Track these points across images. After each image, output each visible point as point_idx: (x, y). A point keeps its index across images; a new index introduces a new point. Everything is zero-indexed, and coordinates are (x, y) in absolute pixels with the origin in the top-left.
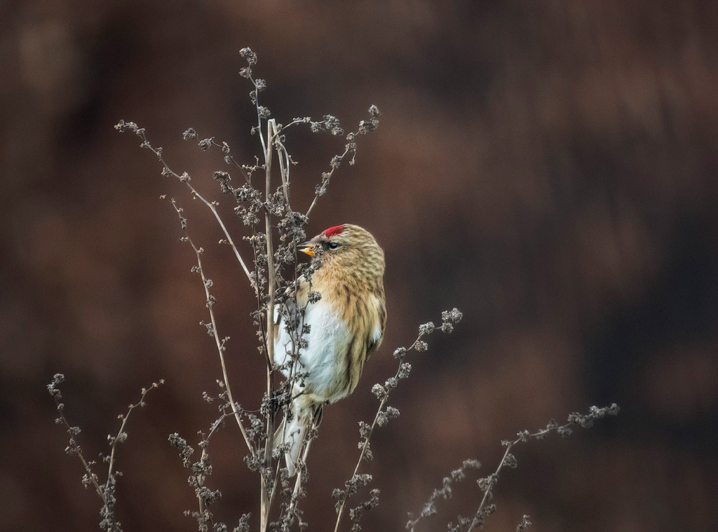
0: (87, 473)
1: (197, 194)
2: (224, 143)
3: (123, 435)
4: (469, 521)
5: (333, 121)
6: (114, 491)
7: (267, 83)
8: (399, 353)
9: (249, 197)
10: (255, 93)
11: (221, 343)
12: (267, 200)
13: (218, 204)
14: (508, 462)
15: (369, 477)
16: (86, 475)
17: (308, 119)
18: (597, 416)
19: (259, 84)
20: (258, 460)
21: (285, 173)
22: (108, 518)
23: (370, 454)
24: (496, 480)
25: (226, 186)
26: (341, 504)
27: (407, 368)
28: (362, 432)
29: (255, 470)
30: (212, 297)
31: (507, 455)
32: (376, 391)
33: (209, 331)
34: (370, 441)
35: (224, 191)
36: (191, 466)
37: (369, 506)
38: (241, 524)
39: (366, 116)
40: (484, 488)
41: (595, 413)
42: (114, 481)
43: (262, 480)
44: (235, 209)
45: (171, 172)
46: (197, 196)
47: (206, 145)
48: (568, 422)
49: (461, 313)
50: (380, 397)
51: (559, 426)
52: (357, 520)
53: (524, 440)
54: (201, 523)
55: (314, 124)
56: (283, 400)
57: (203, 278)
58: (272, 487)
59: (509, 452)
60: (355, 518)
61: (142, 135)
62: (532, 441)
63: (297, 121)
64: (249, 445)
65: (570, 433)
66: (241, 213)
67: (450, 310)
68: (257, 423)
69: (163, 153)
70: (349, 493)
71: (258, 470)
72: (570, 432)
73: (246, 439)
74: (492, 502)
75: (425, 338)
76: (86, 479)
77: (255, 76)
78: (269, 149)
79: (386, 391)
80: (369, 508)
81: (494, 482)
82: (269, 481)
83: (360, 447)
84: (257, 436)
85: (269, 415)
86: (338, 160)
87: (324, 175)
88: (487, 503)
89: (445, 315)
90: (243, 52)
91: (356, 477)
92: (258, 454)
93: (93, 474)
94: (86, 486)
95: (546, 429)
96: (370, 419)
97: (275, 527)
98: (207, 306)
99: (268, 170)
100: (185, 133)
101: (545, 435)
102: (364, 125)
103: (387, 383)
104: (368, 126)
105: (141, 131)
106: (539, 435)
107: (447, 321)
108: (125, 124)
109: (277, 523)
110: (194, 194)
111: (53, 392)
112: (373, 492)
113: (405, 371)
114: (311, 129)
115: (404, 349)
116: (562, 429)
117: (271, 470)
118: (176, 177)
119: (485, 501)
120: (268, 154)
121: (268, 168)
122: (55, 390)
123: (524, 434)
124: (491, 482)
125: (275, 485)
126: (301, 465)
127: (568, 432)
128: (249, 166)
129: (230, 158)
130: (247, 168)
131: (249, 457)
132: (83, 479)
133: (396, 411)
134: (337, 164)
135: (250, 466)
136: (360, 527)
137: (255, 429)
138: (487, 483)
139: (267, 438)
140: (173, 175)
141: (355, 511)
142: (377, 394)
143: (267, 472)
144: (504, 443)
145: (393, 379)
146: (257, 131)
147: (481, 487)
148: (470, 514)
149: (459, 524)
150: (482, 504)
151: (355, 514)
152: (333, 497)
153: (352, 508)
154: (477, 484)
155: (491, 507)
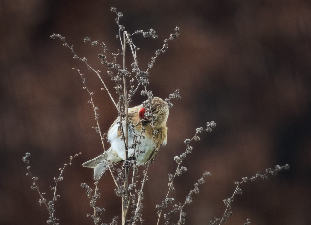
0: (41, 198)
1: (90, 67)
2: (103, 43)
3: (61, 178)
4: (220, 219)
5: (153, 32)
6: (54, 206)
7: (124, 14)
8: (187, 142)
9: (117, 68)
10: (118, 19)
11: (102, 136)
12: (124, 69)
13: (100, 71)
14: (238, 192)
15: (173, 199)
16: (40, 199)
17: (142, 31)
18: (279, 170)
19: (120, 15)
20: (121, 191)
21: (135, 56)
22: (51, 219)
23: (174, 189)
24: (232, 200)
25: (104, 61)
26: (160, 212)
27: (191, 149)
28: (170, 179)
29: (119, 196)
30: (98, 115)
31: (237, 189)
32: (176, 159)
33: (97, 131)
34: (173, 182)
35: (103, 63)
36: (91, 197)
37: (173, 213)
38: (113, 221)
39: (174, 32)
40: (226, 204)
41: (278, 169)
42: (56, 199)
43: (123, 200)
44: (108, 72)
45: (78, 57)
46: (90, 68)
47: (94, 45)
48: (266, 173)
49: (215, 123)
50: (178, 162)
51: (262, 175)
52: (167, 219)
53: (245, 181)
54: (95, 220)
55: (144, 33)
56: (133, 163)
57: (93, 106)
58: (127, 203)
59: (238, 187)
60: (166, 218)
61: (64, 40)
62: (249, 182)
63: (137, 32)
64: (116, 184)
66: (110, 74)
67: (210, 121)
68: (121, 174)
69: (73, 48)
70: (164, 207)
71: (121, 196)
72: (267, 177)
73: (115, 181)
74: (231, 210)
75: (199, 134)
76: (40, 201)
77: (118, 11)
78: (124, 46)
79: (181, 159)
80: (173, 214)
81: (231, 201)
82: (126, 201)
83: (168, 185)
84: (120, 180)
85: (126, 170)
86: (159, 51)
87: (153, 58)
88: (228, 211)
89: (208, 124)
91: (167, 200)
92: (121, 188)
93: (44, 199)
94: (40, 204)
95: (255, 176)
96: (173, 172)
97: (129, 222)
98: (96, 119)
99: (124, 55)
100: (85, 39)
101: (255, 179)
102: (172, 36)
103: (181, 156)
104: (174, 36)
105: (63, 38)
106: (252, 179)
107: (209, 127)
108: (55, 35)
109: (130, 221)
110: (89, 67)
111: (25, 161)
112: (175, 206)
113: (189, 150)
114: (143, 36)
115: (189, 140)
116: (263, 176)
117: (127, 196)
118: (80, 59)
119: (227, 210)
120: (124, 48)
121: (124, 54)
122: (26, 160)
123: (245, 179)
124: (230, 201)
125: (129, 203)
126: (140, 193)
127: (266, 177)
128: (115, 54)
129: (106, 50)
130: (114, 54)
131: (117, 190)
132: (39, 201)
133: (185, 169)
134: (159, 53)
135: (117, 194)
136: (169, 222)
137: (120, 177)
138: (228, 201)
139: (125, 181)
140: (79, 59)
141: (167, 215)
142: (177, 160)
143: (125, 197)
144: (236, 183)
145: (184, 154)
146: (119, 37)
147: (225, 203)
148: (220, 216)
149: (215, 221)
150: (226, 211)
151: (166, 216)
152: (156, 208)
153: (165, 214)
154: (223, 202)
155: (230, 213)
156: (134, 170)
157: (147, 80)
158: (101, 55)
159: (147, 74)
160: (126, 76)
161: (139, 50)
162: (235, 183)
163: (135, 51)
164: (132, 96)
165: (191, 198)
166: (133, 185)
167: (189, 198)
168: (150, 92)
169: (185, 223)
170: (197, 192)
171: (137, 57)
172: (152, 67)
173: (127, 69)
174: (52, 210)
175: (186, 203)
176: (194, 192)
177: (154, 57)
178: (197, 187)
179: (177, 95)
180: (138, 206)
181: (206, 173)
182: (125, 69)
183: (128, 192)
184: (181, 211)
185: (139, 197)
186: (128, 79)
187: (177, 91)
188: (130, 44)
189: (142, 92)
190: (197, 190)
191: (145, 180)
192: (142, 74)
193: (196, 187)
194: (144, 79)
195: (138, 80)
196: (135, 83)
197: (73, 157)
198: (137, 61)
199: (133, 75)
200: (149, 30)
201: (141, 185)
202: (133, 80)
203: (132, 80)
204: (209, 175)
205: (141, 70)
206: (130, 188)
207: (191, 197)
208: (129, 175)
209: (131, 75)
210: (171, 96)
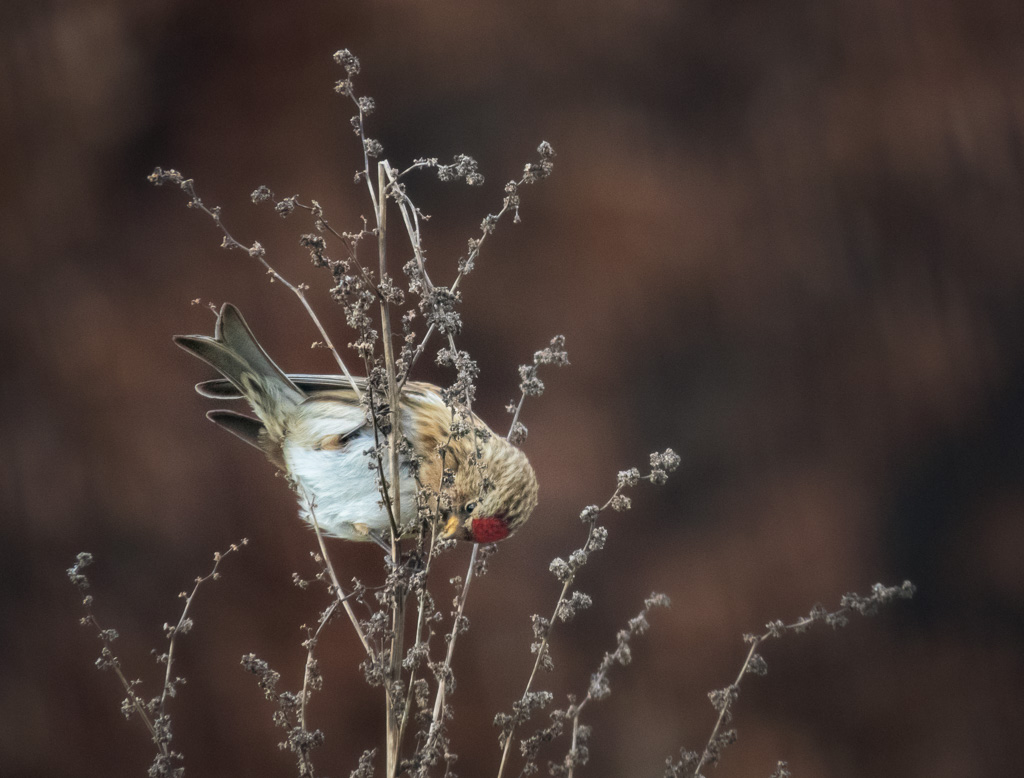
0: (129, 696)
1: (276, 274)
2: (313, 202)
3: (186, 623)
4: (697, 756)
5: (468, 164)
7: (377, 101)
8: (589, 514)
10: (358, 120)
12: (382, 282)
13: (307, 287)
14: (753, 667)
15: (548, 695)
16: (126, 700)
17: (434, 161)
18: (882, 599)
19: (365, 105)
20: (382, 671)
21: (415, 238)
22: (161, 763)
23: (549, 662)
24: (736, 695)
25: (319, 256)
26: (507, 735)
27: (601, 535)
28: (536, 631)
29: (377, 685)
31: (752, 656)
32: (556, 569)
34: (547, 642)
35: (316, 262)
36: (277, 697)
37: (549, 736)
38: (361, 765)
39: (535, 158)
40: (718, 705)
41: (879, 594)
42: (173, 693)
43: (388, 698)
44: (331, 290)
45: (236, 242)
46: (275, 278)
47: (286, 210)
48: (842, 607)
49: (677, 456)
50: (563, 578)
51: (828, 613)
52: (531, 757)
53: (776, 635)
55: (443, 169)
56: (417, 584)
58: (403, 709)
59: (756, 652)
60: (528, 753)
61: (190, 190)
62: (788, 635)
63: (419, 163)
64: (366, 645)
65: (844, 624)
66: (339, 298)
67: (662, 451)
68: (379, 616)
69: (222, 214)
70: (519, 719)
71: (382, 684)
72: (845, 621)
73: (363, 638)
74: (731, 725)
75: (626, 491)
76: (126, 706)
77: (359, 93)
78: (381, 206)
79: (572, 569)
80: (549, 739)
81: (733, 698)
82: (398, 700)
83: (533, 650)
84: (378, 635)
85: (395, 604)
86: (492, 221)
87: (472, 242)
88: (724, 728)
89: (655, 459)
90: (339, 56)
91: (528, 697)
92: (382, 658)
93: (137, 699)
94: (127, 716)
95: (809, 617)
96: (547, 610)
97: (409, 767)
99: (382, 236)
100: (255, 194)
101: (807, 627)
102: (531, 170)
103: (572, 558)
104: (536, 172)
105: (187, 184)
106: (800, 627)
107: (657, 468)
108: (163, 173)
109: (412, 762)
110: (271, 275)
111: (76, 579)
112: (554, 716)
113: (598, 540)
114: (438, 176)
115: (596, 507)
116: (832, 618)
117: (400, 684)
118: (243, 250)
119: (721, 724)
120: (380, 212)
121: (381, 234)
122: (79, 576)
123: (776, 626)
124: (729, 697)
125: (406, 707)
126: (444, 672)
127: (841, 622)
128: (353, 234)
129: (324, 224)
130: (349, 236)
131: (368, 664)
132: (122, 706)
133: (586, 599)
134: (491, 227)
135: (370, 679)
136: (535, 767)
137: (376, 624)
138: (722, 697)
139: (394, 637)
140: (239, 247)
141: (528, 743)
142: (558, 573)
143: (394, 688)
144: (748, 638)
145: (581, 552)
146: (363, 177)
147: (714, 703)
148: (698, 745)
149: (683, 761)
150: (716, 729)
151: (528, 748)
152: (496, 725)
153: (525, 740)
154: (708, 699)
155: (729, 734)
156: (422, 603)
157: (457, 316)
158: (309, 237)
159: (457, 297)
160: (391, 304)
161: (430, 219)
162: (746, 639)
163: (417, 223)
164: (410, 366)
165: (606, 679)
166: (417, 651)
167: (599, 680)
168: (462, 356)
169: (587, 759)
170: (626, 660)
171: (421, 244)
172: (472, 272)
173: (391, 280)
174: (164, 734)
175: (592, 696)
176: (616, 661)
177: (475, 239)
178: (625, 642)
179: (557, 354)
180: (435, 714)
181: (655, 596)
182: (387, 281)
183: (405, 675)
184: (576, 720)
185: (442, 684)
186: (396, 313)
187: (559, 339)
188: (399, 201)
189: (442, 355)
190: (624, 655)
191: (458, 631)
192: (441, 298)
193: (622, 645)
194: (446, 311)
195: (428, 317)
196: (419, 326)
197: (221, 554)
198: (423, 255)
199: (412, 300)
200: (455, 157)
201: (446, 648)
202: (412, 315)
203: (408, 315)
204: (663, 605)
205: (435, 286)
206: (409, 661)
207: (606, 676)
208: (407, 619)
209: (405, 299)
210: (539, 357)
